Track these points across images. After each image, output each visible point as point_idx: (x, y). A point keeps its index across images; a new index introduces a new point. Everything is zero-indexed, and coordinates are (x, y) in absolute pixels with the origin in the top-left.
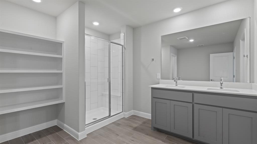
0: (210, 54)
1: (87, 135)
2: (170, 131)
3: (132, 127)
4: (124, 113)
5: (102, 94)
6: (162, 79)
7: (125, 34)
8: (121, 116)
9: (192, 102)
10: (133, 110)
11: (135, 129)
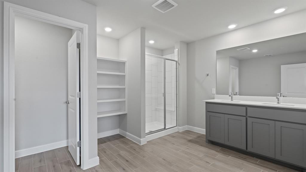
0: (281, 66)
1: (147, 142)
2: (224, 143)
3: (187, 139)
4: (178, 128)
5: (156, 109)
6: (217, 94)
7: (179, 49)
8: (176, 130)
9: (245, 115)
10: (186, 126)
11: (190, 141)
